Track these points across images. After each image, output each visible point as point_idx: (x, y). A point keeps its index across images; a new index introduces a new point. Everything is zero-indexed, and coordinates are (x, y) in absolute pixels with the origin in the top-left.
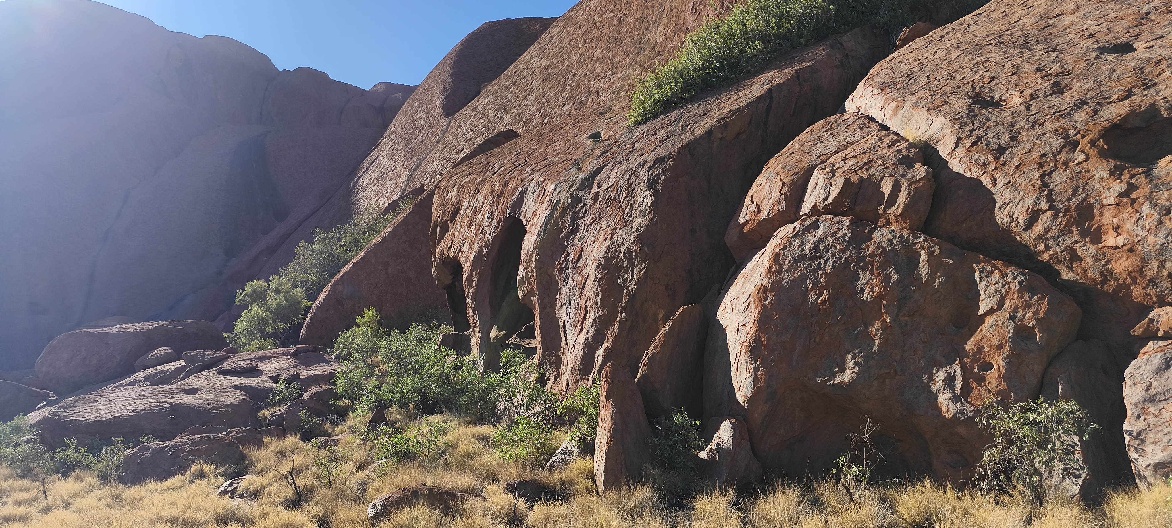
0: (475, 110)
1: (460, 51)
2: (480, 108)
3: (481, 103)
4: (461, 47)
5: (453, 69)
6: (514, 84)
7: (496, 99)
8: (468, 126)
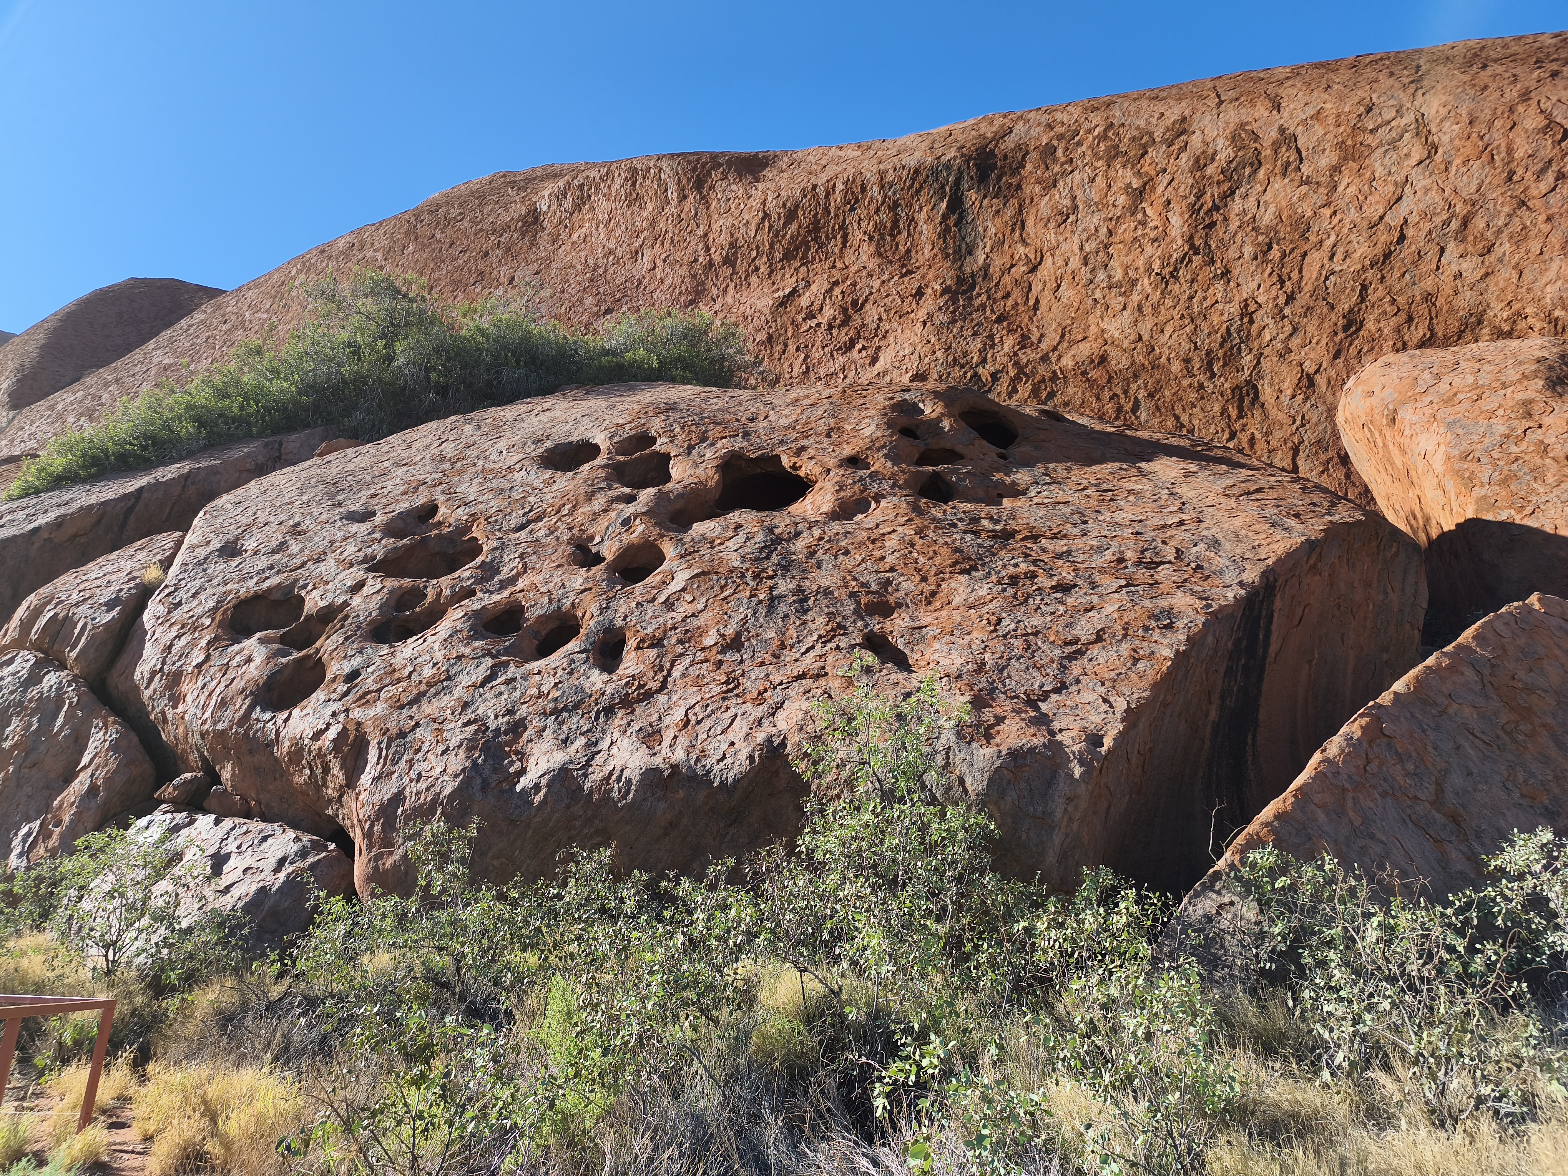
0: (52, 408)
1: (69, 314)
2: (60, 407)
3: (65, 398)
4: (73, 308)
5: (49, 338)
6: (117, 381)
7: (85, 398)
8: (34, 429)
